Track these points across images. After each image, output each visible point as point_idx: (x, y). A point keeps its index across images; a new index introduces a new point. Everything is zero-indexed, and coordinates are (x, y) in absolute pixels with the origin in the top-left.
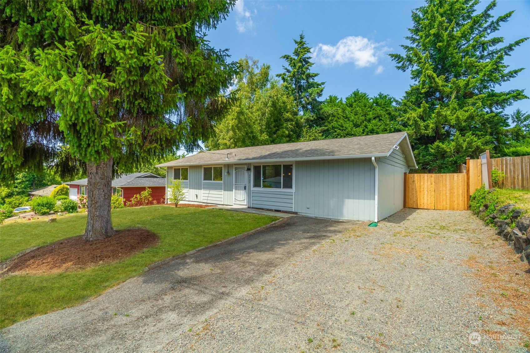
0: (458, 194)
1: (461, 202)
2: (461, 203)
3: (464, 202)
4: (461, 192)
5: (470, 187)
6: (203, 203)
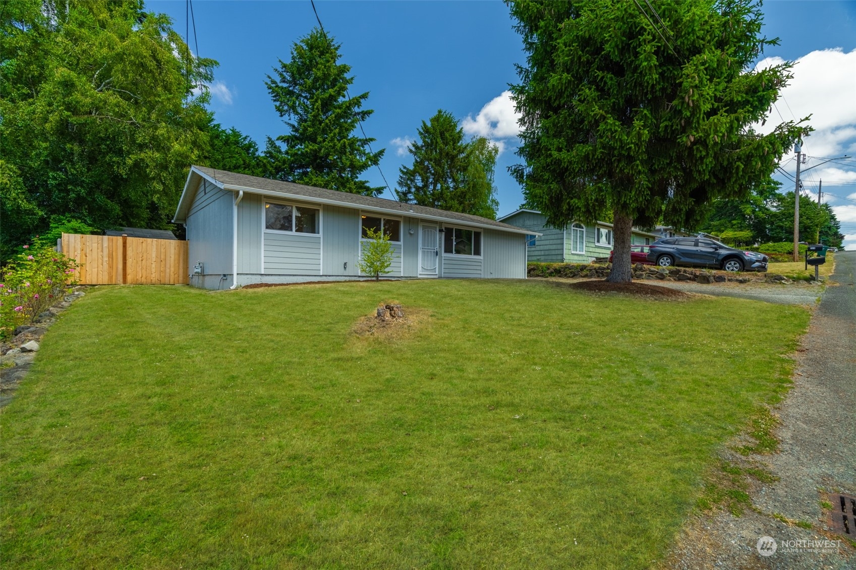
6: (359, 276)
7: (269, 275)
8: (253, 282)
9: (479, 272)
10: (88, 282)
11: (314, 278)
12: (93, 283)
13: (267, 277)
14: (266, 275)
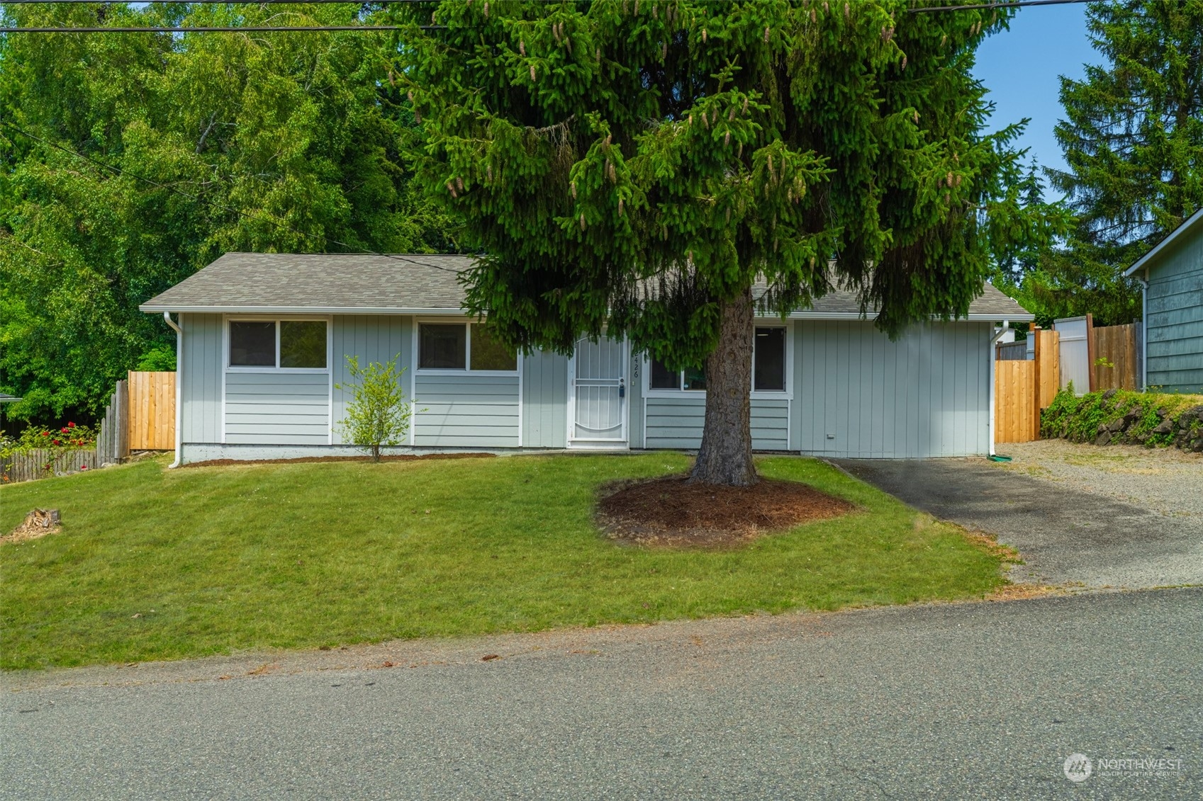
0: (1020, 407)
1: (1024, 423)
2: (1025, 426)
3: (1030, 422)
4: (1024, 401)
5: (1042, 390)
6: (414, 448)
7: (235, 445)
8: (210, 458)
9: (780, 434)
10: (157, 447)
11: (317, 449)
12: (164, 448)
13: (233, 449)
14: (230, 445)
